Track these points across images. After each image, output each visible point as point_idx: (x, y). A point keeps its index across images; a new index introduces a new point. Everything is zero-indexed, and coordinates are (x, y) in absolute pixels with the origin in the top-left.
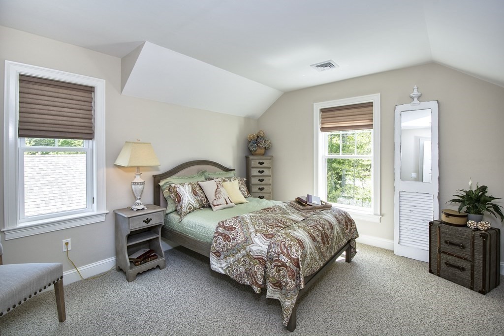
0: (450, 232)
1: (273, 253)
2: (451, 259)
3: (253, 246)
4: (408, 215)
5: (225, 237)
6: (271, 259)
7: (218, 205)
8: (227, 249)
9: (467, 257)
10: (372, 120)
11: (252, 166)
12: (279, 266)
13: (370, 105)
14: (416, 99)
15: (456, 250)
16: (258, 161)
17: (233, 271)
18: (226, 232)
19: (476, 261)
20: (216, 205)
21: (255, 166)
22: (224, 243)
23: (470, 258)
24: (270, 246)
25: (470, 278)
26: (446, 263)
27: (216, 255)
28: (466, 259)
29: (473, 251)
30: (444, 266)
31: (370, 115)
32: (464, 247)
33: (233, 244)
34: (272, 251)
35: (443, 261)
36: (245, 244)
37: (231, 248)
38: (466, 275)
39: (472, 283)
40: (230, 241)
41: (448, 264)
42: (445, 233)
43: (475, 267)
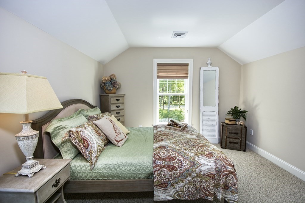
0: (232, 128)
1: (220, 167)
2: (232, 140)
3: (202, 167)
4: (207, 123)
5: (170, 167)
6: (219, 172)
7: (121, 140)
8: (174, 178)
9: (238, 137)
10: (187, 74)
11: (112, 102)
12: (227, 174)
13: (187, 65)
14: (209, 65)
15: (234, 135)
16: (115, 98)
17: (184, 193)
18: (168, 163)
19: (243, 138)
20: (120, 141)
21: (114, 102)
22: (170, 173)
23: (240, 138)
24: (216, 163)
25: (239, 146)
26: (229, 142)
27: (161, 187)
28: (238, 139)
29: (241, 135)
30: (228, 144)
31: (186, 71)
32: (238, 134)
33: (181, 171)
34: (219, 166)
35: (228, 142)
36: (194, 168)
37: (180, 175)
38: (238, 146)
39: (241, 148)
40: (177, 170)
41: (230, 143)
42: (229, 129)
43: (242, 141)
